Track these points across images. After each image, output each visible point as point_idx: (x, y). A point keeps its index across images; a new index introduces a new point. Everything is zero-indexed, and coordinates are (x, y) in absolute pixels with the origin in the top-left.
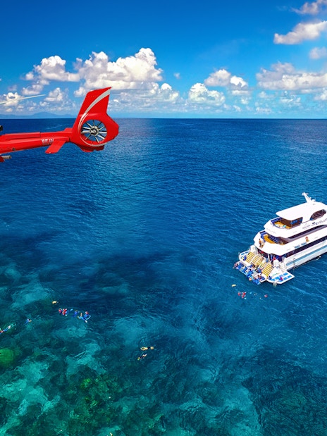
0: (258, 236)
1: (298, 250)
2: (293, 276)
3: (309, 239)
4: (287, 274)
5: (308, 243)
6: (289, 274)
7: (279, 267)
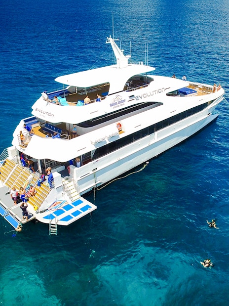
0: (21, 126)
1: (102, 151)
2: (94, 207)
3: (124, 128)
4: (79, 202)
5: (122, 136)
6: (86, 203)
7: (63, 187)
